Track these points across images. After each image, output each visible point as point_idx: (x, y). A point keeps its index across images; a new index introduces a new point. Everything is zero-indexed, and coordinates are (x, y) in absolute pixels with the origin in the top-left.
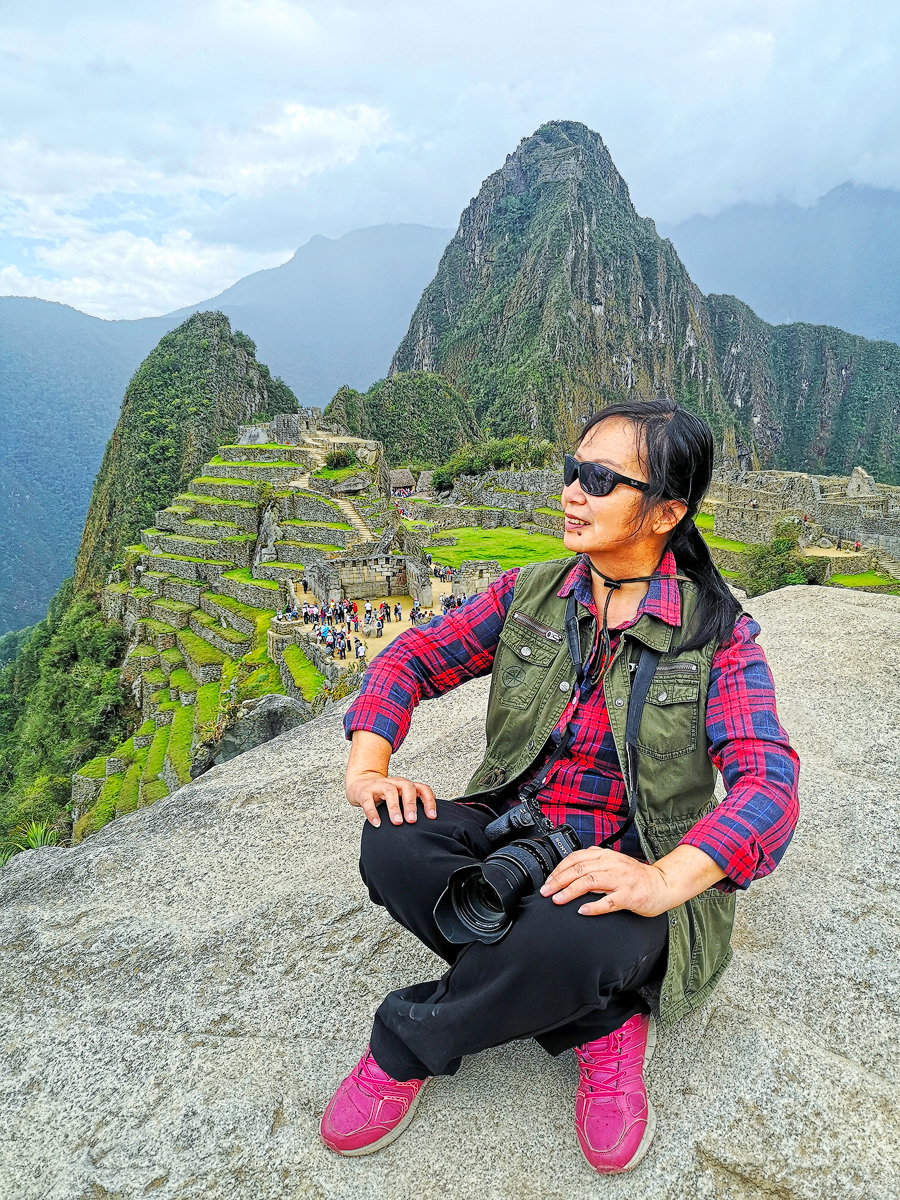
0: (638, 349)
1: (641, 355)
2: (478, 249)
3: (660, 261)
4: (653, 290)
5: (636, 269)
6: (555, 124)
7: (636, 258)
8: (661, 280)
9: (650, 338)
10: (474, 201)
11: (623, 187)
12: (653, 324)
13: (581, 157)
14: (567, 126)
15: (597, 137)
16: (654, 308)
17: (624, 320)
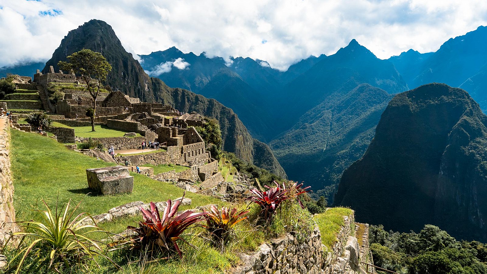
0: (121, 86)
1: (122, 88)
2: (67, 51)
3: (129, 63)
4: (127, 70)
5: (121, 64)
6: (95, 20)
7: (121, 62)
8: (130, 68)
9: (126, 84)
10: (65, 37)
11: (119, 42)
12: (127, 80)
13: (102, 30)
14: (100, 22)
15: (110, 26)
16: (127, 76)
17: (116, 77)
